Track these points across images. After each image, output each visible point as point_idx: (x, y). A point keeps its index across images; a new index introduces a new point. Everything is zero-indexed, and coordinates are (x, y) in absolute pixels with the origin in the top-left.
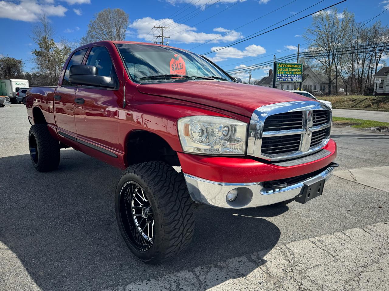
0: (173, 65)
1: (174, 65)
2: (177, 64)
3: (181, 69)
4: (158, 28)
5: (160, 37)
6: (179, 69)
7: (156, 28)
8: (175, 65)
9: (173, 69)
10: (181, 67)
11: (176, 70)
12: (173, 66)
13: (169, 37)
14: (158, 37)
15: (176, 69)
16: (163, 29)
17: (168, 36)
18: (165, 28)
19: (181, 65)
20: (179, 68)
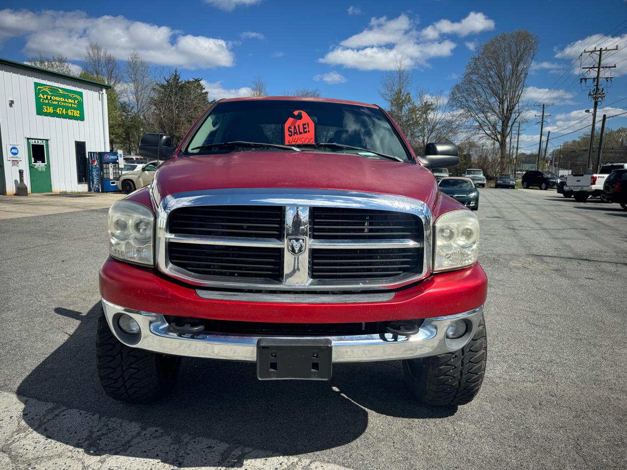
0: (290, 127)
1: (293, 127)
2: (299, 125)
3: (305, 132)
4: (592, 52)
5: (595, 69)
6: (301, 133)
7: (589, 53)
8: (295, 127)
9: (290, 134)
10: (305, 130)
11: (296, 135)
12: (291, 129)
13: (615, 67)
14: (591, 70)
15: (296, 133)
16: (603, 52)
17: (613, 65)
18: (609, 50)
19: (305, 126)
20: (302, 130)
